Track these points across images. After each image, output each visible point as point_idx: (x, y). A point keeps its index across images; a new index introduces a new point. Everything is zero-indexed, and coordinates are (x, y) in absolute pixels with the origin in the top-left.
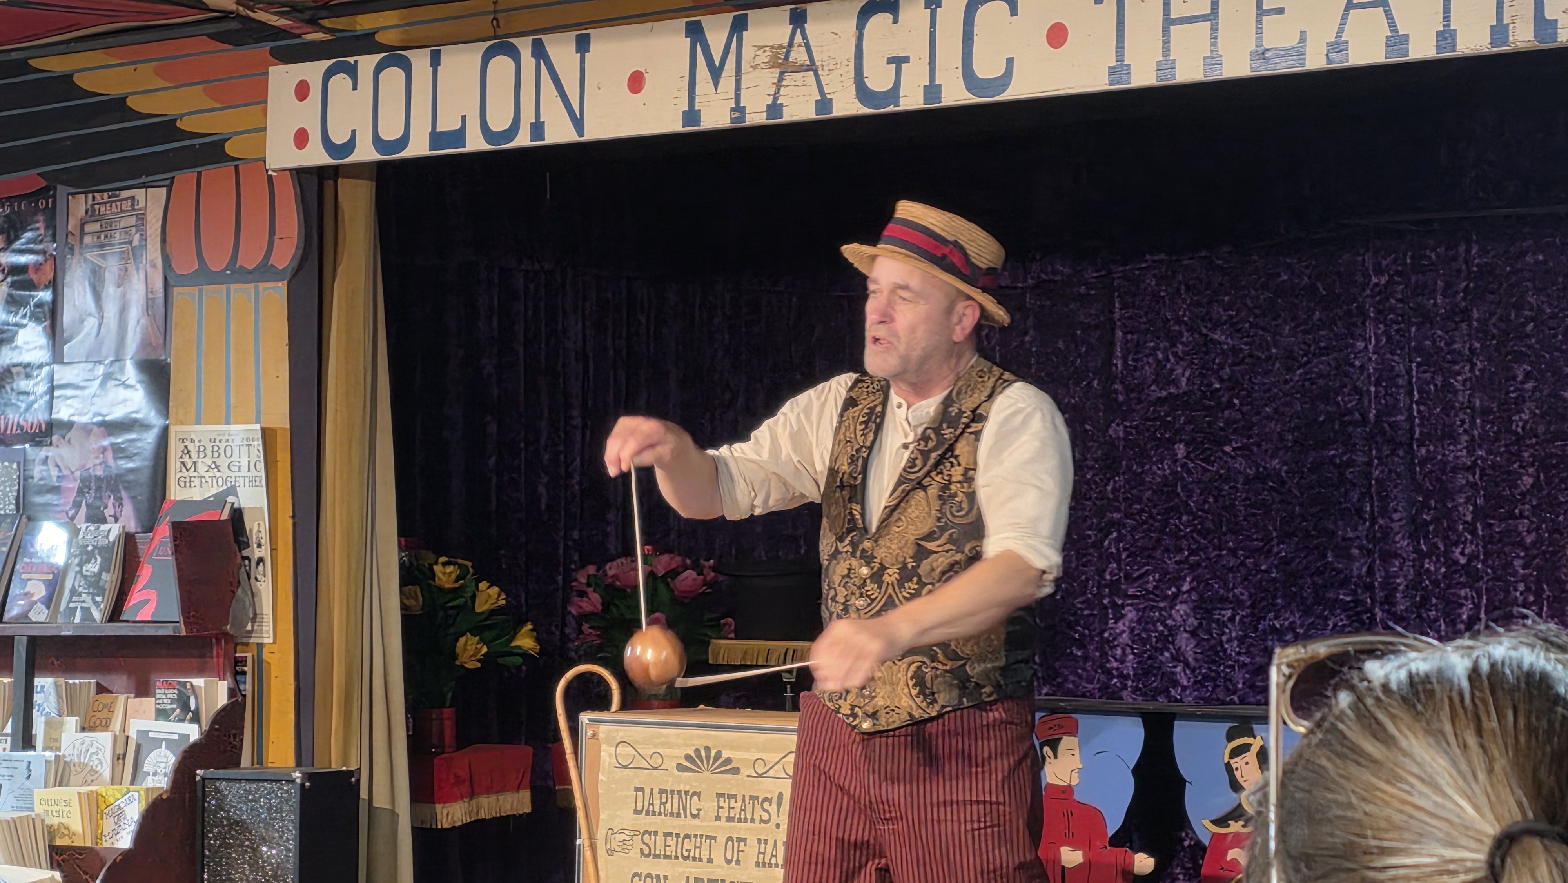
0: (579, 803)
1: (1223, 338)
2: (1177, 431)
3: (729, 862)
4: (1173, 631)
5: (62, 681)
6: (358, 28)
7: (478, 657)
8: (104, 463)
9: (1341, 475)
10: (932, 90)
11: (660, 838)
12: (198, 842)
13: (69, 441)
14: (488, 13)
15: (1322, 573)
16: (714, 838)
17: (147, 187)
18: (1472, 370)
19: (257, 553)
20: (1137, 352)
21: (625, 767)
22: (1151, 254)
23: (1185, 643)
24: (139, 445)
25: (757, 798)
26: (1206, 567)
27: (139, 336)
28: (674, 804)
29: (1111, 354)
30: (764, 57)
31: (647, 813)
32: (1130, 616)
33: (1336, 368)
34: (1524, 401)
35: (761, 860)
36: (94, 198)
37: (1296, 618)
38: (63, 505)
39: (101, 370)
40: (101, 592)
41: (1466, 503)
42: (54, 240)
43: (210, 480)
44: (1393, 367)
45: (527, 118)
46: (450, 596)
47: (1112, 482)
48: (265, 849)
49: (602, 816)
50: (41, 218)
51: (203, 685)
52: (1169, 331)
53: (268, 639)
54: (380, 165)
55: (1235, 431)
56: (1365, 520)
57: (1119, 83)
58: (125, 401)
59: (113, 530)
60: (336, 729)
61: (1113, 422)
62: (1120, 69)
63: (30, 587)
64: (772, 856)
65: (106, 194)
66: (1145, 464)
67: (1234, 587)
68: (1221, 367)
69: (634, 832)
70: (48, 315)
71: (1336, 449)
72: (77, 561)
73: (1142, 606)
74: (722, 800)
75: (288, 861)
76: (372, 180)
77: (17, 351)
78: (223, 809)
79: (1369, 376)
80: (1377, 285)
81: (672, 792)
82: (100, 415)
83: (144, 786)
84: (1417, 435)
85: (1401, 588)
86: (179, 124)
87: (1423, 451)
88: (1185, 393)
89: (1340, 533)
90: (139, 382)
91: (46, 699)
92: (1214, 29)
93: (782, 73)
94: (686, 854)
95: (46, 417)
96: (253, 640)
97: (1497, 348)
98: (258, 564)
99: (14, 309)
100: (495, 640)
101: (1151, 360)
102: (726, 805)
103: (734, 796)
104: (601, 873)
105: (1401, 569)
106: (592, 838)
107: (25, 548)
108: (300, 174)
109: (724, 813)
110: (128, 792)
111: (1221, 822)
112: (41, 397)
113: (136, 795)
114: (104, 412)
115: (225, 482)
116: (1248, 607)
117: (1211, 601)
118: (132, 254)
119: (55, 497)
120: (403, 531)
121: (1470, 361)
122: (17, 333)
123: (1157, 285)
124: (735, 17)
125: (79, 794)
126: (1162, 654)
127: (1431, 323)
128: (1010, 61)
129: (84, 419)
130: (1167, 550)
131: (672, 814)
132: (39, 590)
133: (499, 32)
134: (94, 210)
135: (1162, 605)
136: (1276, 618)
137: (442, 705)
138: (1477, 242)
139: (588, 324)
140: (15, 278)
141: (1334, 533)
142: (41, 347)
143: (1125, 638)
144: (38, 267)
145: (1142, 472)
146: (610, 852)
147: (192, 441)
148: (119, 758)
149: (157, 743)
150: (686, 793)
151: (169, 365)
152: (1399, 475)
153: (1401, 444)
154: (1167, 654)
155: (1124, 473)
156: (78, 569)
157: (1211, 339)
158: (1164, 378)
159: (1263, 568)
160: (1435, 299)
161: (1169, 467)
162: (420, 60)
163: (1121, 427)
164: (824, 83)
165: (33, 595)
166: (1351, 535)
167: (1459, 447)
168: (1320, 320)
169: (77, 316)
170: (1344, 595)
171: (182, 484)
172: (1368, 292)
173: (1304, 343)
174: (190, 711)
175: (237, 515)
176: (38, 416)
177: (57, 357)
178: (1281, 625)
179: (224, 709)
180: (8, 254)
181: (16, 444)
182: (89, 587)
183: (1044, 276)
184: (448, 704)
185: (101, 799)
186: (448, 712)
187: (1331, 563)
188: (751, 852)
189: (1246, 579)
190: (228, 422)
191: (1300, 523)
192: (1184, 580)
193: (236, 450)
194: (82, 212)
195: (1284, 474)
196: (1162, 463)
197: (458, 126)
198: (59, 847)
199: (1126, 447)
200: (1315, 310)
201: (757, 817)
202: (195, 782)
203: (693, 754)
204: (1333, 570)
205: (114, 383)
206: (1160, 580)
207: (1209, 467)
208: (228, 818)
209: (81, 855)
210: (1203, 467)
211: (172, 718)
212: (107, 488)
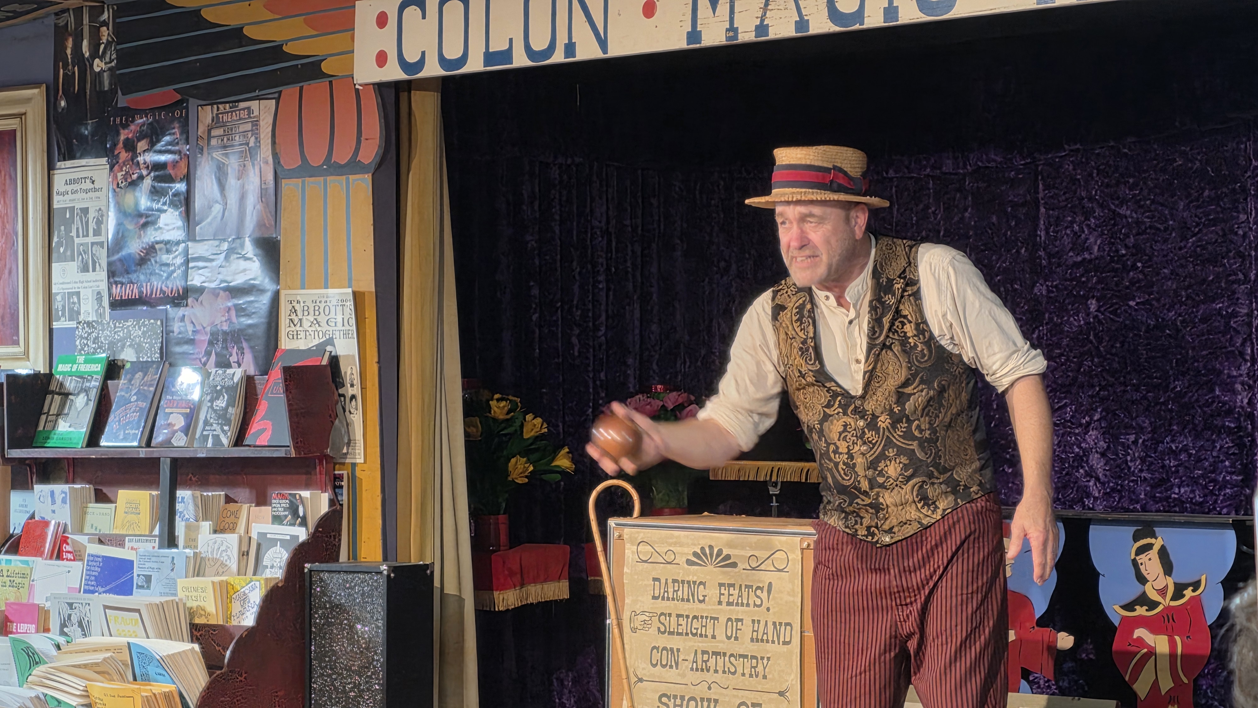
0: (608, 591)
1: (1129, 212)
2: (1090, 290)
3: (729, 638)
4: (1086, 452)
5: (198, 493)
7: (526, 474)
8: (229, 320)
9: (1227, 324)
10: (891, 11)
11: (674, 619)
12: (307, 621)
15: (1210, 404)
16: (717, 619)
17: (260, 99)
20: (1057, 225)
21: (645, 562)
22: (1070, 146)
23: (1097, 462)
24: (256, 305)
25: (751, 587)
26: (1113, 400)
27: (255, 218)
28: (683, 592)
29: (1036, 227)
31: (663, 599)
33: (1223, 237)
35: (755, 637)
36: (218, 108)
37: (1189, 442)
39: (225, 246)
40: (228, 422)
42: (187, 142)
43: (312, 333)
45: (562, 40)
46: (503, 425)
47: (1037, 332)
48: (359, 627)
49: (627, 601)
51: (309, 497)
52: (1083, 207)
53: (360, 460)
54: (444, 80)
55: (1139, 288)
56: (1246, 361)
57: (1046, 2)
58: (245, 270)
59: (237, 374)
60: (415, 532)
61: (1037, 282)
63: (172, 419)
64: (764, 634)
65: (228, 105)
66: (1063, 317)
67: (1137, 416)
68: (1127, 236)
69: (652, 614)
70: (183, 202)
71: (1223, 303)
72: (209, 398)
73: (1061, 432)
74: (723, 588)
75: (377, 636)
76: (437, 92)
77: (159, 231)
78: (325, 595)
79: (1250, 243)
81: (683, 582)
83: (264, 576)
86: (285, 48)
88: (1096, 258)
89: (1226, 372)
90: (256, 255)
91: (186, 508)
94: (694, 631)
95: (183, 283)
96: (348, 461)
98: (351, 399)
99: (156, 198)
100: (540, 460)
101: (1068, 232)
102: (726, 592)
103: (733, 585)
104: (626, 646)
106: (619, 619)
107: (168, 387)
108: (380, 87)
109: (724, 599)
110: (251, 581)
111: (1129, 607)
112: (179, 268)
113: (258, 584)
114: (229, 279)
115: (324, 334)
116: (1149, 433)
117: (1119, 428)
118: (250, 153)
120: (466, 373)
122: (159, 217)
123: (1074, 169)
125: (213, 583)
126: (1078, 471)
129: (213, 285)
130: (1081, 386)
131: (683, 600)
132: (179, 422)
134: (218, 118)
135: (1077, 431)
136: (1173, 441)
137: (499, 514)
139: (611, 206)
140: (157, 173)
141: (1221, 372)
142: (178, 228)
144: (175, 164)
145: (1061, 323)
146: (634, 630)
147: (298, 302)
148: (244, 555)
149: (273, 542)
150: (694, 582)
151: (279, 241)
154: (1081, 471)
155: (1047, 324)
156: (209, 404)
157: (1119, 214)
158: (1080, 246)
159: (1162, 399)
161: (1084, 319)
163: (1044, 287)
164: (802, 7)
165: (174, 425)
166: (1235, 373)
168: (1209, 197)
169: (206, 204)
170: (1229, 421)
171: (291, 337)
172: (1249, 174)
173: (1196, 216)
174: (299, 517)
175: (334, 361)
177: (191, 236)
178: (1177, 447)
179: (326, 514)
180: (151, 154)
181: (160, 305)
182: (219, 418)
183: (980, 164)
184: (502, 512)
185: (230, 587)
186: (502, 518)
187: (1216, 396)
188: (747, 630)
189: (1147, 409)
190: (326, 287)
191: (1193, 363)
192: (1096, 410)
193: (333, 309)
194: (209, 120)
195: (1179, 324)
196: (1078, 316)
197: (506, 47)
198: (197, 625)
199: (1047, 303)
200: (1203, 190)
201: (751, 602)
202: (304, 573)
203: (699, 552)
204: (1219, 402)
205: (236, 256)
206: (1076, 411)
207: (1118, 319)
208: (330, 602)
209: (215, 631)
210: (1111, 319)
211: (285, 522)
212: (232, 340)
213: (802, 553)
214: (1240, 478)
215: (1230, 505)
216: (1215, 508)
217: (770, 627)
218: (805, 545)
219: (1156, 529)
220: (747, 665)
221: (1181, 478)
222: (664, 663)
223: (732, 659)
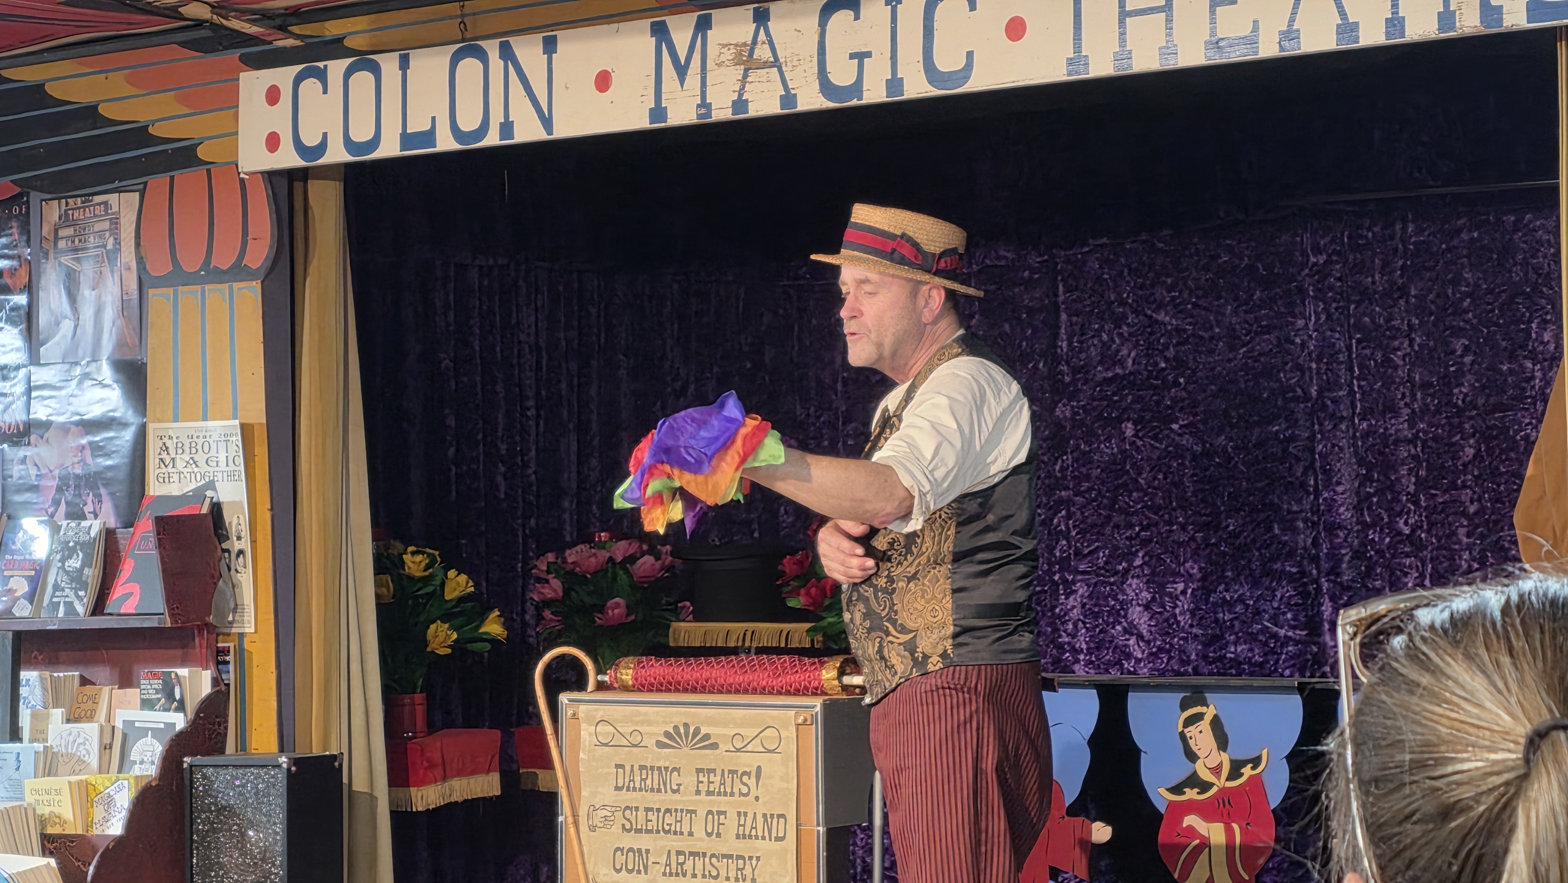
0: (561, 782)
1: (1167, 318)
2: (1125, 410)
3: (709, 835)
4: (1125, 605)
5: (47, 674)
6: (327, 33)
7: (449, 643)
8: (83, 461)
9: (1285, 450)
10: (895, 84)
11: (641, 814)
12: (187, 829)
13: (47, 441)
14: (456, 17)
15: (1268, 546)
16: (695, 812)
17: (119, 192)
18: (1411, 345)
19: (237, 546)
20: (1083, 334)
21: (606, 745)
22: (1094, 238)
23: (1138, 616)
24: (117, 442)
25: (736, 772)
26: (1156, 543)
27: (114, 337)
28: (654, 780)
29: (1056, 336)
30: (728, 55)
31: (628, 790)
32: (1080, 592)
33: (1278, 346)
34: (1463, 374)
35: (741, 833)
36: (67, 204)
37: (1245, 590)
38: (43, 503)
39: (77, 371)
40: (84, 586)
41: (1409, 475)
42: (28, 245)
43: (188, 476)
44: (1334, 344)
45: (496, 118)
46: (420, 584)
47: (1062, 462)
48: (251, 833)
49: (584, 793)
50: (14, 224)
52: (1113, 313)
53: (249, 629)
54: (348, 166)
55: (1182, 409)
57: (1077, 73)
58: (102, 400)
59: (94, 527)
60: (318, 717)
61: (1061, 402)
62: (1078, 59)
63: (12, 584)
64: (752, 828)
65: (79, 199)
66: (1093, 444)
67: (1184, 562)
68: (1166, 347)
69: (615, 808)
70: (24, 318)
71: (1280, 425)
72: (58, 557)
73: (1093, 581)
74: (701, 775)
75: (276, 843)
76: (340, 182)
78: (210, 796)
79: (1310, 354)
80: (1315, 264)
81: (652, 768)
82: (78, 414)
83: (132, 774)
84: (1358, 411)
85: (1347, 558)
86: (151, 130)
87: (1365, 425)
88: (1131, 373)
89: (1285, 507)
90: (116, 382)
91: (32, 693)
92: (1169, 20)
93: (746, 70)
94: (667, 828)
95: (24, 417)
96: (234, 630)
97: (1435, 324)
98: (238, 556)
100: (466, 626)
101: (1096, 341)
102: (705, 780)
103: (713, 771)
104: (585, 849)
105: (1345, 541)
106: (575, 816)
107: (7, 544)
108: (271, 176)
109: (703, 788)
110: (118, 780)
111: (1177, 790)
112: (19, 399)
113: (126, 783)
114: (82, 410)
115: (203, 477)
116: (1198, 581)
117: (1164, 575)
119: (34, 496)
120: (377, 521)
121: (1408, 336)
123: (1100, 268)
124: (699, 17)
125: (70, 782)
126: (1113, 628)
127: (1370, 299)
128: (970, 55)
129: (61, 419)
130: (1117, 526)
131: (652, 790)
132: (21, 586)
133: (468, 35)
134: (67, 215)
135: (1112, 580)
136: (1226, 591)
137: (415, 693)
138: (1413, 222)
139: (541, 317)
141: (1281, 508)
142: (18, 350)
143: (1075, 613)
144: (13, 271)
145: (1090, 451)
146: (593, 828)
147: (170, 438)
148: (106, 747)
149: (143, 732)
150: (666, 768)
151: (146, 364)
152: (1341, 449)
153: (1342, 418)
154: (1119, 628)
155: (1071, 452)
156: (60, 564)
157: (1157, 321)
158: (1110, 359)
159: (1213, 541)
160: (1373, 277)
161: (1117, 446)
162: (389, 63)
163: (1068, 407)
164: (788, 78)
165: (15, 591)
166: (1295, 508)
167: (1401, 420)
168: (1260, 299)
169: (53, 318)
170: (1290, 566)
171: (161, 480)
172: (1307, 271)
173: (1247, 323)
174: (175, 700)
175: (217, 509)
176: (16, 415)
177: (34, 359)
178: (1232, 597)
179: (208, 698)
182: (72, 581)
183: (988, 262)
184: (418, 690)
185: (90, 788)
186: (419, 697)
187: (1275, 536)
188: (731, 824)
189: (1195, 553)
190: (205, 419)
191: (1247, 497)
192: (1136, 555)
193: (214, 446)
194: (56, 218)
195: (1230, 450)
196: (1110, 442)
197: (427, 127)
198: (50, 835)
199: (1073, 427)
200: (1255, 291)
201: (736, 790)
202: (183, 769)
203: (672, 731)
204: (1279, 543)
205: (90, 382)
206: (1110, 556)
207: (1157, 445)
208: (216, 805)
209: (72, 842)
210: (1151, 445)
211: (157, 707)
212: (86, 485)
213: (797, 730)
214: (1304, 633)
215: (1294, 665)
216: (1276, 670)
217: (760, 820)
218: (800, 721)
219: (1207, 695)
220: (733, 867)
221: (1236, 634)
222: (630, 867)
223: (714, 860)
